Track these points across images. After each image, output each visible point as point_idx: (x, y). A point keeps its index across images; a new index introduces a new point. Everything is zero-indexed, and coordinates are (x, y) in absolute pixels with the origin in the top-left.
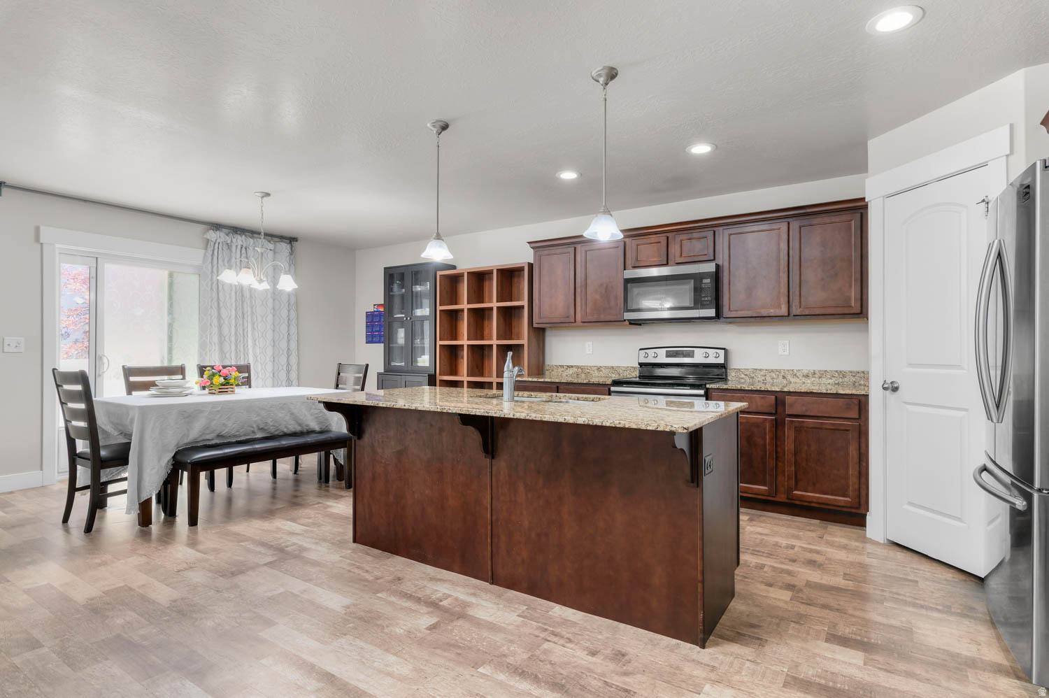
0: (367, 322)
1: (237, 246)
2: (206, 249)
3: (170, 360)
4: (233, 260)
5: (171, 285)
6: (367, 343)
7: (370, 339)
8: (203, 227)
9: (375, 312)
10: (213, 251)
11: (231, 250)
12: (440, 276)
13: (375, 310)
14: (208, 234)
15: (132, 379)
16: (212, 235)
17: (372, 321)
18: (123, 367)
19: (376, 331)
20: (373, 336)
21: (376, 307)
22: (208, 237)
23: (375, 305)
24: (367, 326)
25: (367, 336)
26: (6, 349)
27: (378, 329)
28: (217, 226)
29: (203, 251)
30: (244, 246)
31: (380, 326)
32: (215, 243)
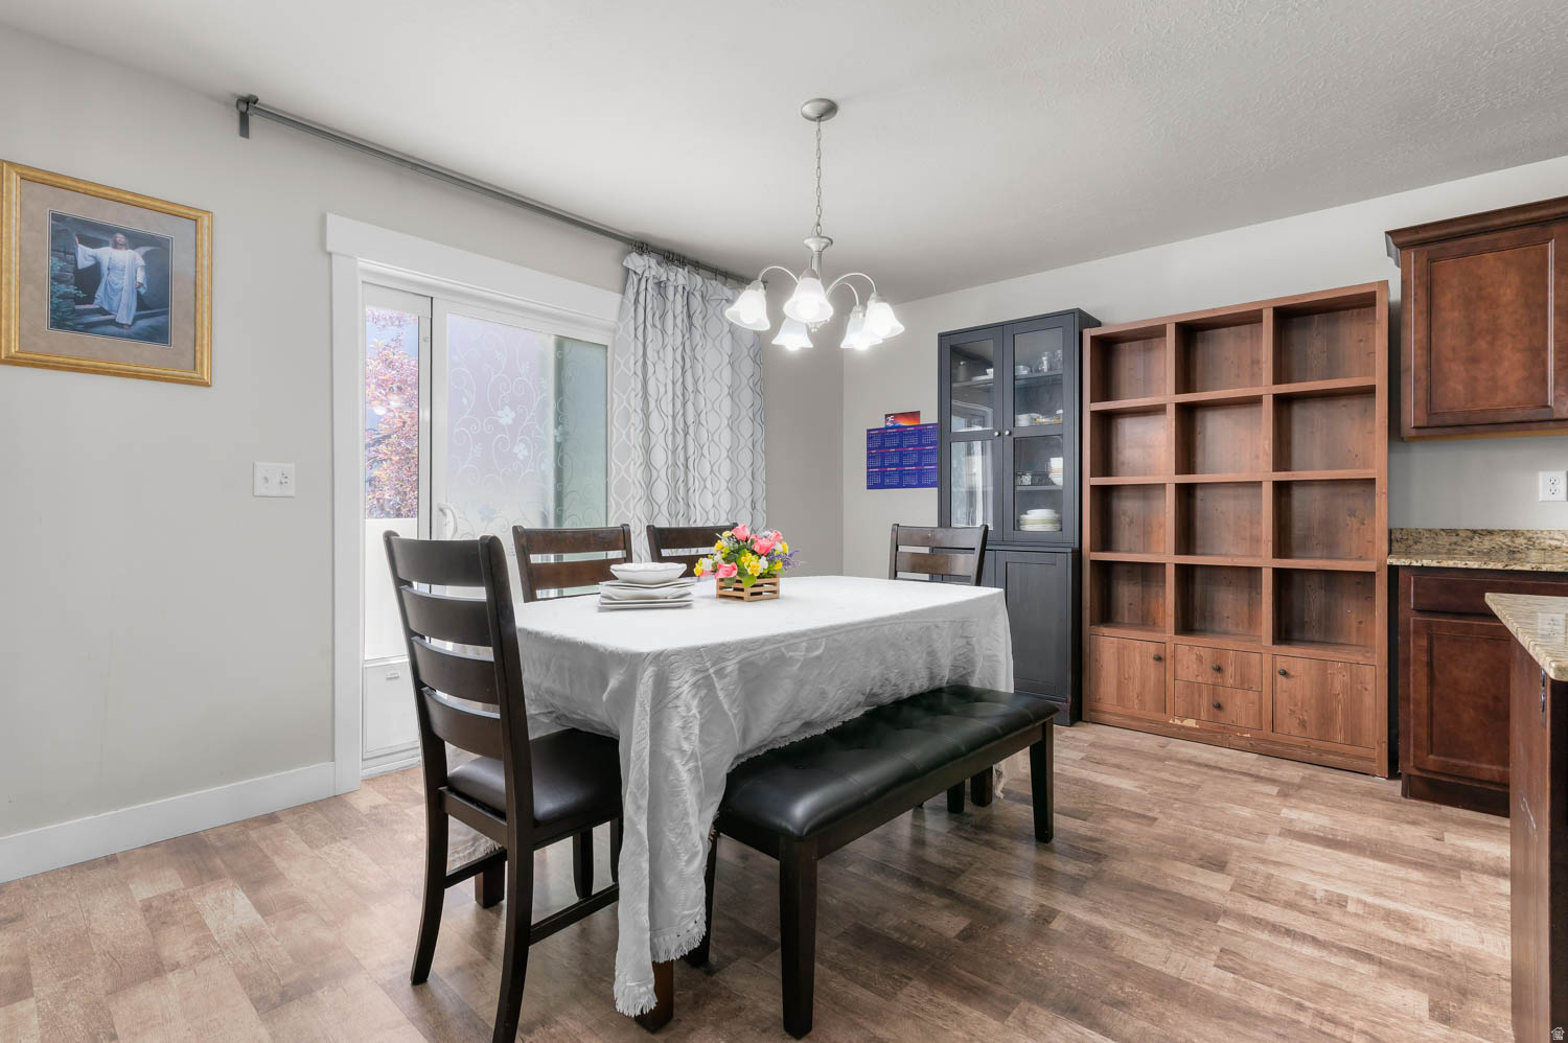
0: (868, 449)
1: (676, 288)
2: (623, 292)
3: (559, 518)
4: (670, 316)
5: (560, 365)
6: (869, 487)
7: (879, 481)
8: (620, 245)
9: (887, 428)
10: (638, 293)
11: (664, 297)
12: (1093, 338)
13: (890, 425)
14: (628, 258)
15: (536, 559)
16: (636, 262)
17: (882, 446)
18: (515, 529)
19: (891, 465)
20: (883, 474)
21: (890, 418)
22: (631, 267)
23: (887, 416)
24: (869, 457)
25: (869, 475)
26: (261, 489)
27: (896, 460)
28: (642, 246)
29: (618, 296)
30: (687, 289)
31: (902, 456)
32: (640, 280)
